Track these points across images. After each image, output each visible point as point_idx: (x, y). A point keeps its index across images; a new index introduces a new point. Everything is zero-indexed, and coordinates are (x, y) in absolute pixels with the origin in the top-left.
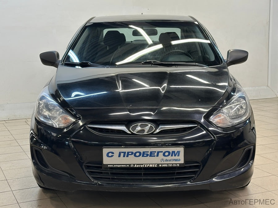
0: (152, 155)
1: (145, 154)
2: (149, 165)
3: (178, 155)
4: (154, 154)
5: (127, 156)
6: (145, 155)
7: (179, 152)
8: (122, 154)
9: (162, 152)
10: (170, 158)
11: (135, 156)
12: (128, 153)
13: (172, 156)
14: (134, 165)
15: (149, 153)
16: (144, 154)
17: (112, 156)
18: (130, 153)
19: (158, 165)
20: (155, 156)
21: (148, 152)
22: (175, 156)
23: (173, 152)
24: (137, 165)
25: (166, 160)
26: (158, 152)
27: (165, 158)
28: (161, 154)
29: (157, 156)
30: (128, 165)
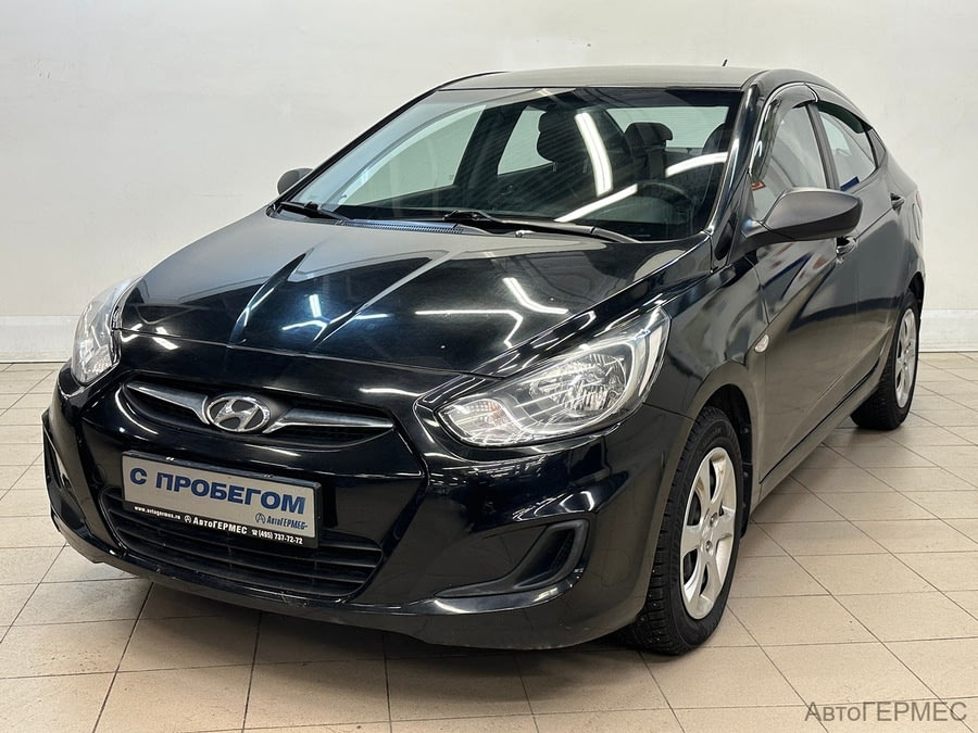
0: (233, 495)
1: (219, 491)
2: (225, 525)
3: (301, 512)
4: (240, 495)
5: (177, 490)
6: (218, 494)
7: (301, 500)
8: (165, 481)
9: (259, 492)
10: (277, 513)
11: (195, 491)
12: (178, 478)
13: (284, 509)
14: (193, 517)
15: (227, 490)
16: (215, 491)
17: (143, 482)
18: (183, 482)
19: (250, 529)
20: (241, 501)
21: (225, 486)
22: (292, 510)
23: (287, 498)
24: (199, 518)
25: (271, 520)
26: (250, 492)
27: (267, 512)
28: (256, 498)
29: (248, 502)
30: (178, 513)
